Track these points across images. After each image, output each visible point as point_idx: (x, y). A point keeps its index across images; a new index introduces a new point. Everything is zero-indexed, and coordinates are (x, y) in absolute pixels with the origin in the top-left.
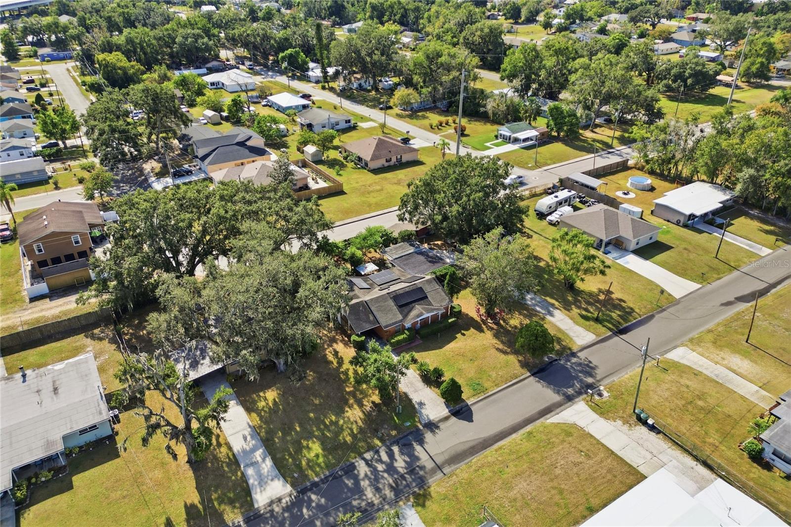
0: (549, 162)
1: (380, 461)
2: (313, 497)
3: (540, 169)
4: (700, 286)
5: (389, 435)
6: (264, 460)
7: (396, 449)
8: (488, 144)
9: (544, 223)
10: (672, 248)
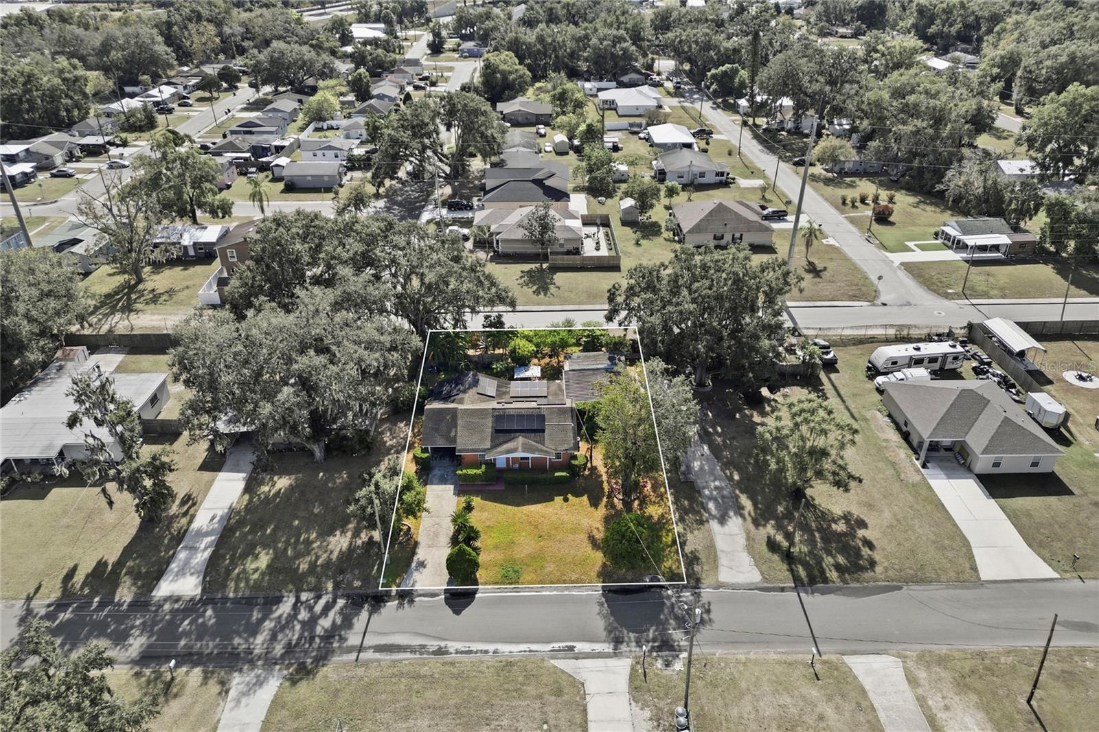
0: (992, 293)
1: (311, 608)
2: (209, 612)
3: (966, 302)
4: (1055, 575)
5: (350, 584)
6: (206, 548)
7: (341, 602)
8: (911, 244)
9: (870, 385)
10: (1070, 493)
